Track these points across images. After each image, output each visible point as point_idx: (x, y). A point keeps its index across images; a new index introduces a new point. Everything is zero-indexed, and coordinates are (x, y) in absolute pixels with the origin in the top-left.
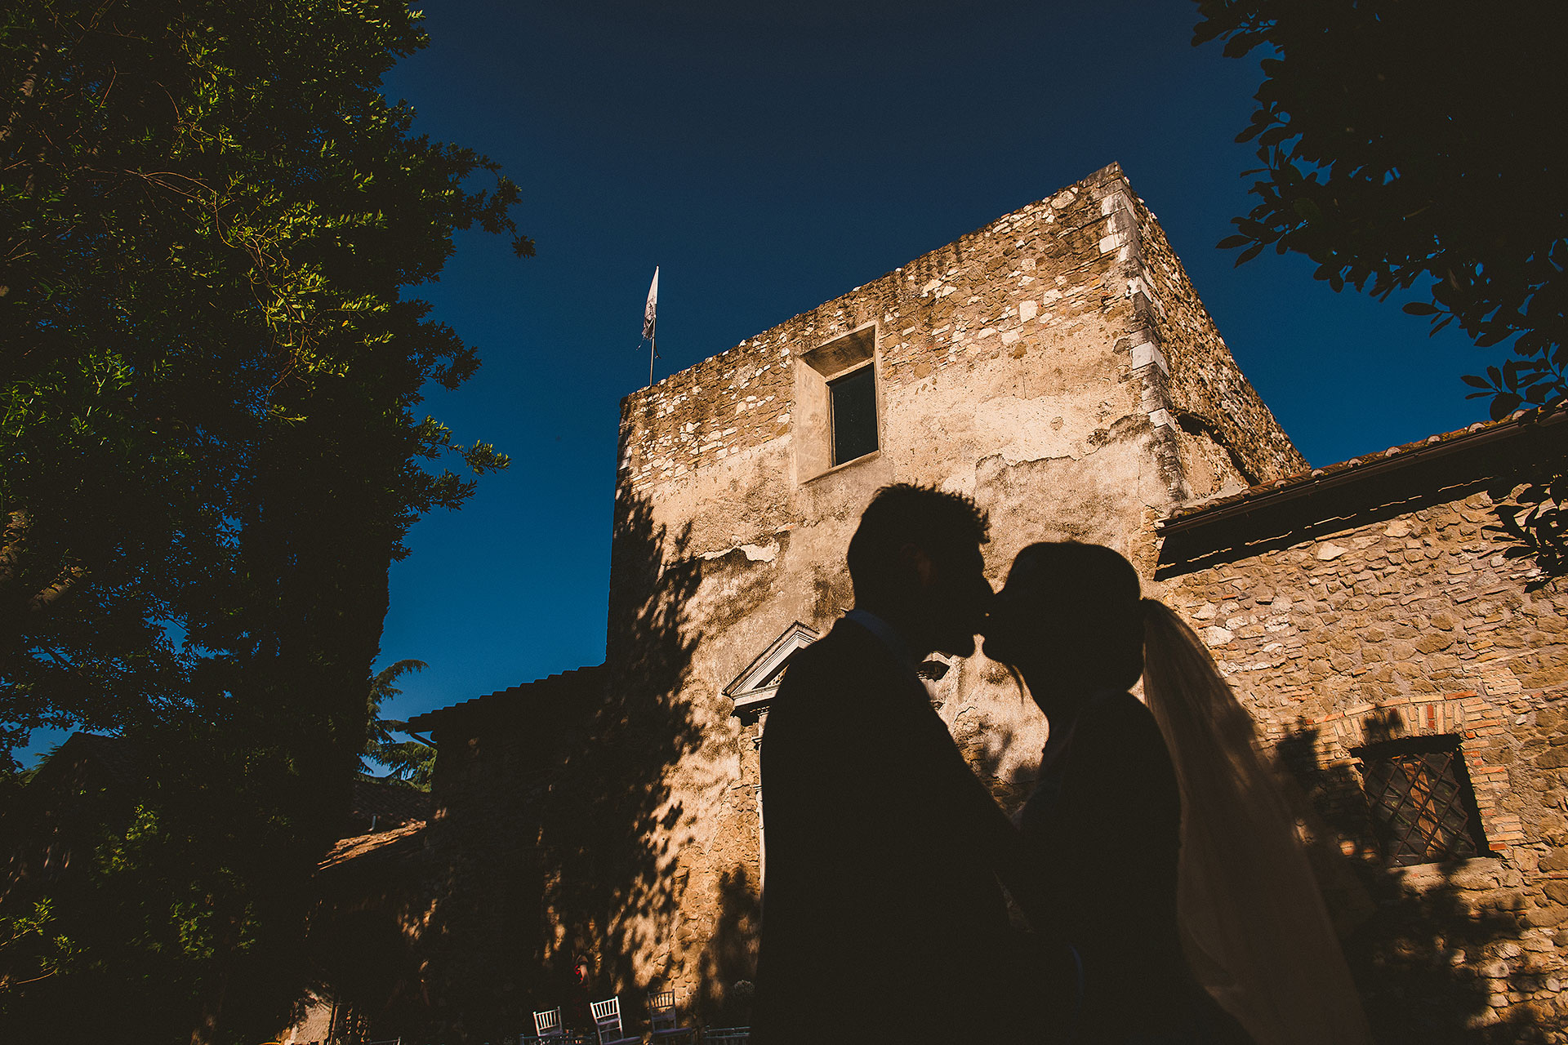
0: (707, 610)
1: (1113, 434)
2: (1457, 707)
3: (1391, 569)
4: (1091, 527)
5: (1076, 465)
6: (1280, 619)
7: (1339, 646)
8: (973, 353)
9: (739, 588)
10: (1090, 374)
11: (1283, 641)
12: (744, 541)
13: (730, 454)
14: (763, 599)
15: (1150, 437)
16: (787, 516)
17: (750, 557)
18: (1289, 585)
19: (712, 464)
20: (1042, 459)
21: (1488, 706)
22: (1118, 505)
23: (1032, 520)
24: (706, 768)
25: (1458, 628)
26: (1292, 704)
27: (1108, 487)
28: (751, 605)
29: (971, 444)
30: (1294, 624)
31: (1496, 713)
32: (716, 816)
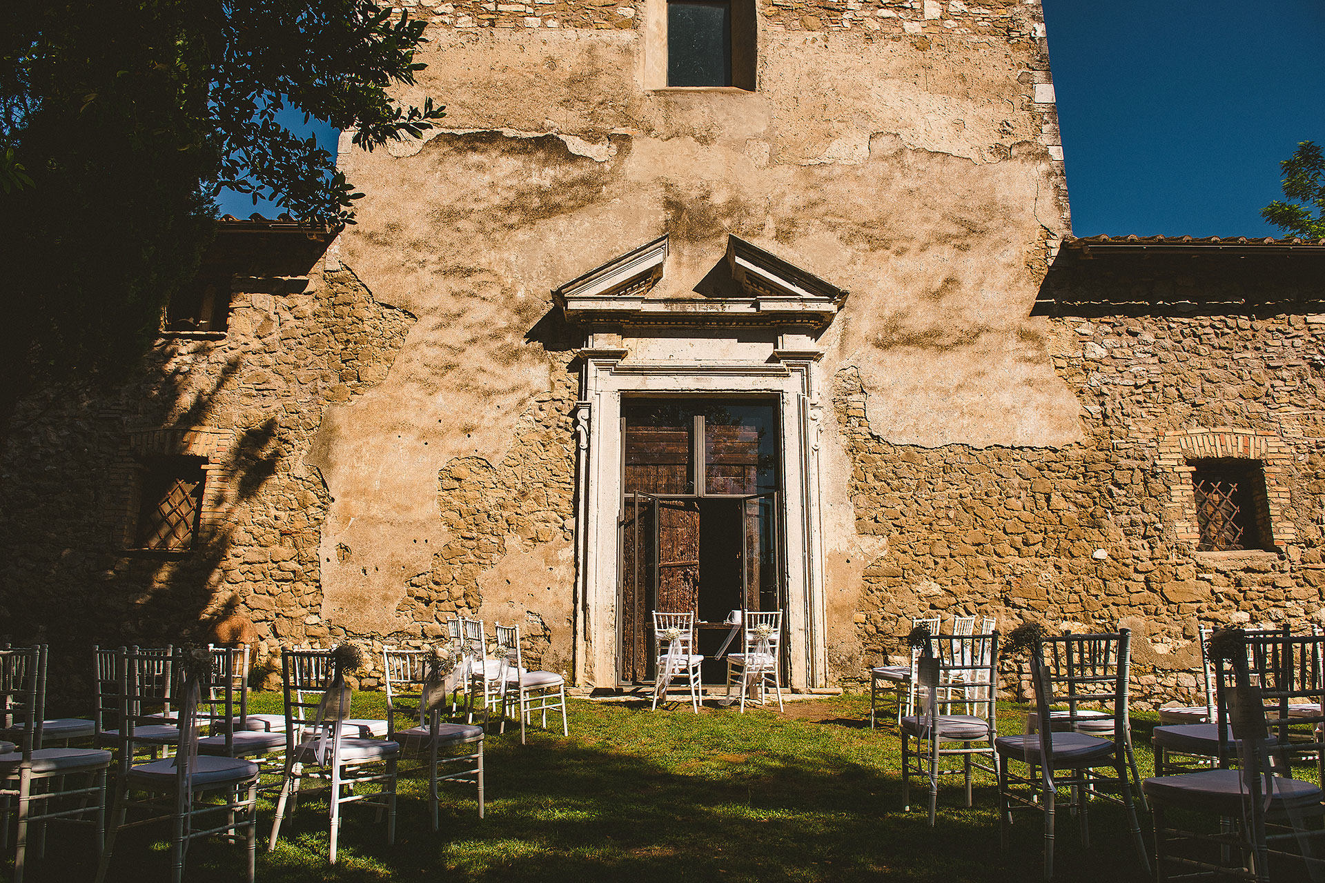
0: (505, 194)
1: (1014, 152)
2: (1263, 441)
3: (1226, 330)
4: (988, 228)
5: (976, 169)
6: (1146, 348)
7: (1185, 379)
8: (871, 27)
9: (555, 179)
10: (996, 93)
11: (1147, 366)
12: (563, 130)
13: (544, 25)
14: (591, 201)
15: (1048, 166)
16: (627, 120)
17: (572, 149)
18: (1152, 323)
19: (517, 28)
20: (943, 153)
21: (1282, 444)
22: (1015, 217)
23: (929, 205)
24: (497, 372)
25: (1267, 384)
26: (1149, 417)
27: (1005, 198)
28: (572, 203)
29: (867, 116)
30: (1156, 355)
31: (1287, 450)
32: (511, 427)
